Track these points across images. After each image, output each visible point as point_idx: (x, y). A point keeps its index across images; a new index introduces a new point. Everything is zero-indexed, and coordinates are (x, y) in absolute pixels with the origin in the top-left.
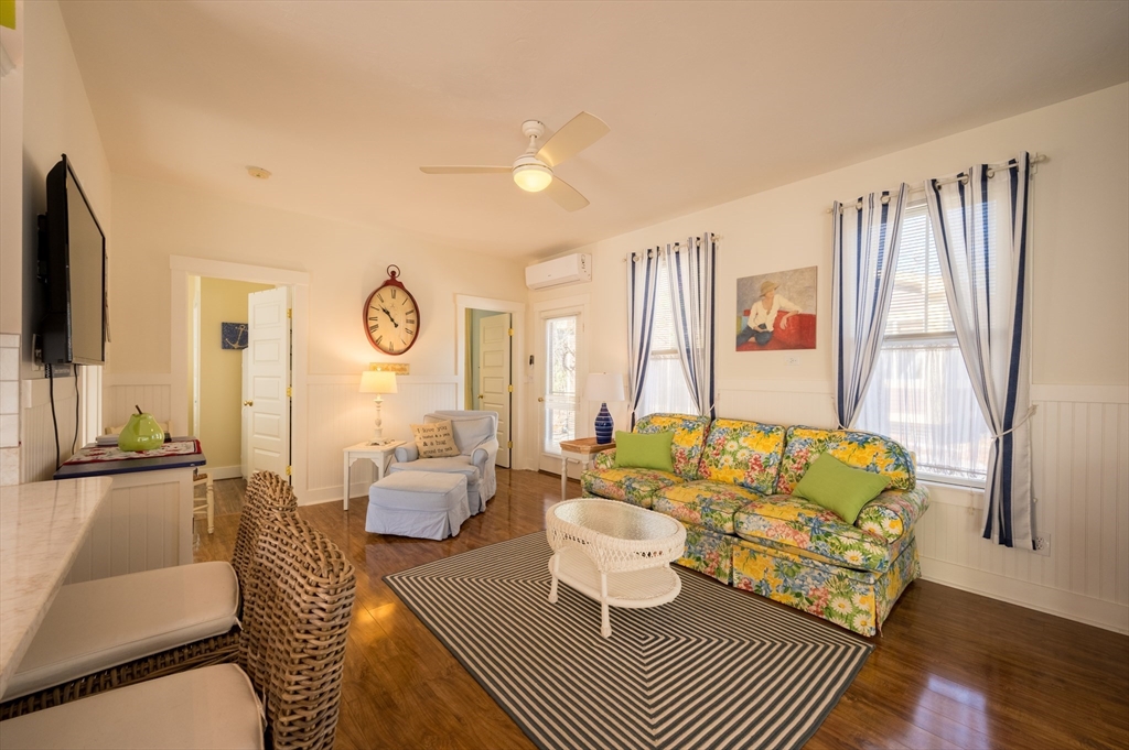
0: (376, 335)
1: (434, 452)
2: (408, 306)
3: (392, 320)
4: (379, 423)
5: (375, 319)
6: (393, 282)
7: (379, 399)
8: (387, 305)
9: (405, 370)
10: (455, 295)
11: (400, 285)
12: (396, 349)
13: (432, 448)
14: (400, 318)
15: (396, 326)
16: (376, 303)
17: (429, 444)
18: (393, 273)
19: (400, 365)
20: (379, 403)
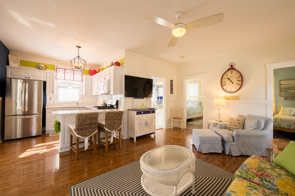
0: (225, 87)
1: (231, 128)
2: (238, 75)
3: (231, 81)
4: (219, 115)
5: (225, 82)
6: (232, 68)
7: (219, 107)
8: (229, 77)
9: (237, 98)
10: (265, 65)
11: (234, 69)
12: (233, 91)
13: (231, 127)
14: (235, 80)
15: (233, 83)
16: (225, 76)
17: (230, 125)
18: (232, 65)
19: (235, 96)
20: (219, 108)
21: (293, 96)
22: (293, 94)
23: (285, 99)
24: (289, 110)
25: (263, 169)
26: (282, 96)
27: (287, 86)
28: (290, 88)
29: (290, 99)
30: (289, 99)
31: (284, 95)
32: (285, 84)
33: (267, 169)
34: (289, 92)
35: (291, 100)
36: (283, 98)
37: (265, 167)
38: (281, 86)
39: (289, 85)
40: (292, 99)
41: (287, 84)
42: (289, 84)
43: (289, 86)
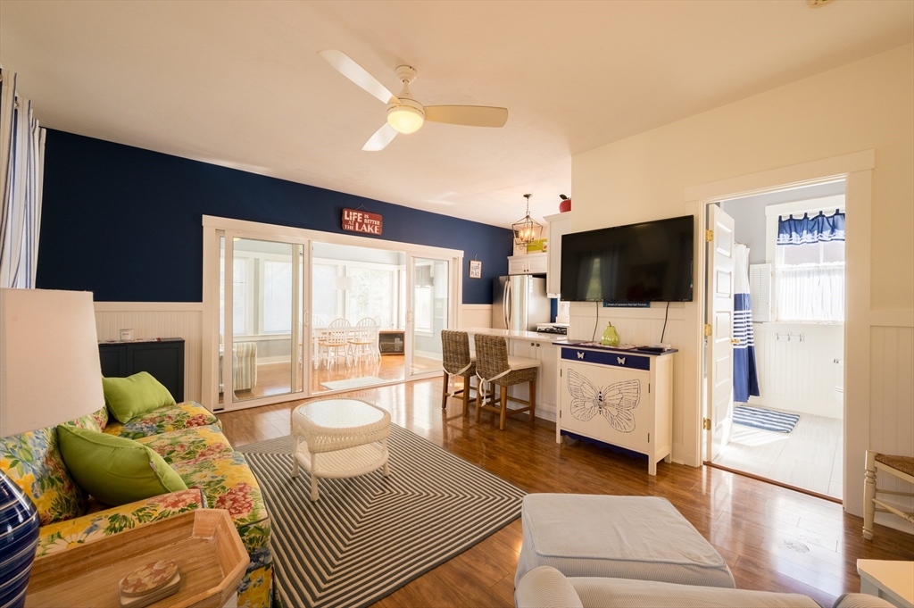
25: (201, 468)
33: (195, 472)
37: (201, 471)
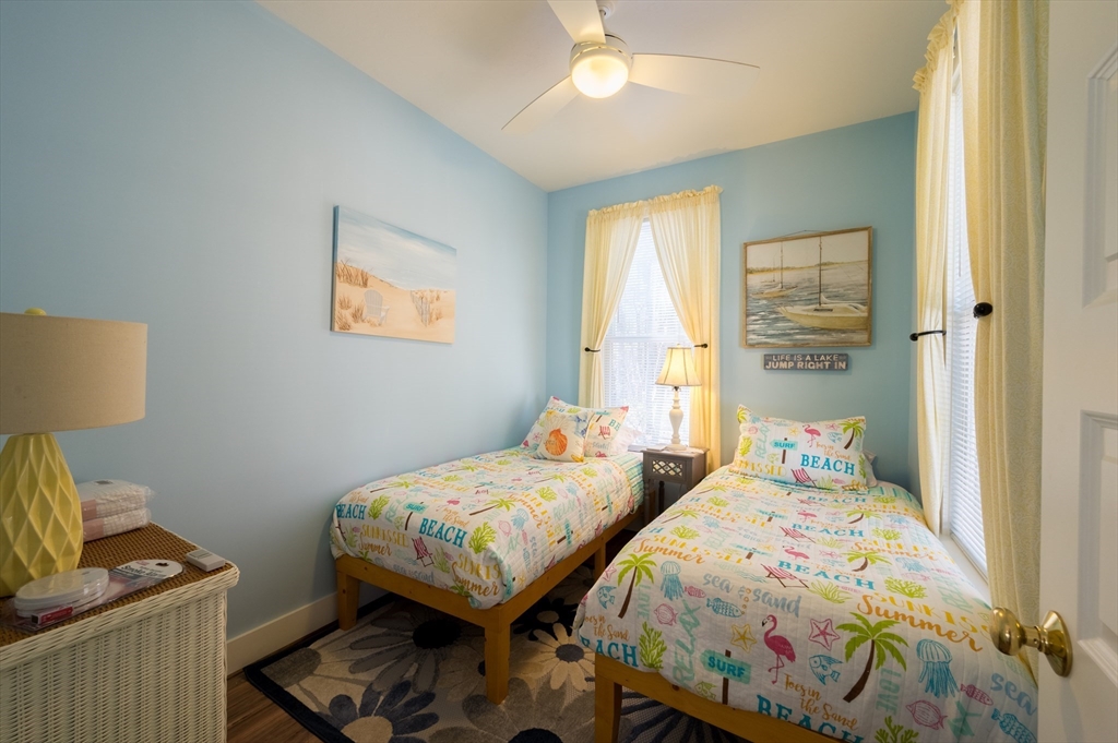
21: (804, 345)
22: (803, 330)
23: (767, 360)
24: (776, 444)
26: (752, 346)
27: (777, 276)
28: (789, 292)
29: (791, 364)
30: (783, 365)
31: (764, 339)
32: (767, 266)
34: (784, 319)
35: (795, 368)
36: (757, 357)
38: (749, 276)
39: (785, 273)
40: (800, 365)
41: (778, 265)
42: (787, 268)
43: (789, 277)
